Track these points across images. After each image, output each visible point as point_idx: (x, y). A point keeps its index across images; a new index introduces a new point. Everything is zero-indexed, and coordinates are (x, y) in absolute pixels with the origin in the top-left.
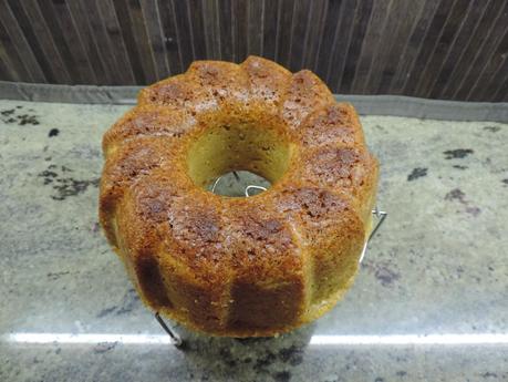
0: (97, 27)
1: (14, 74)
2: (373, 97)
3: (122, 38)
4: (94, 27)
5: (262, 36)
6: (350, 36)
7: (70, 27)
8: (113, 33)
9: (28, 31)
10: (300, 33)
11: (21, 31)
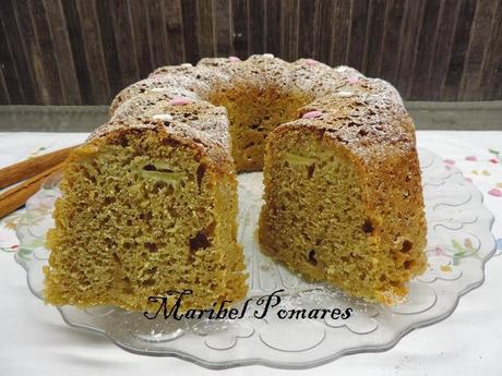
0: (155, 23)
1: (45, 93)
2: (487, 104)
3: (182, 37)
4: (152, 23)
5: (349, 23)
6: (456, 18)
7: (124, 25)
8: (173, 31)
9: (75, 32)
10: (396, 17)
11: (67, 34)
